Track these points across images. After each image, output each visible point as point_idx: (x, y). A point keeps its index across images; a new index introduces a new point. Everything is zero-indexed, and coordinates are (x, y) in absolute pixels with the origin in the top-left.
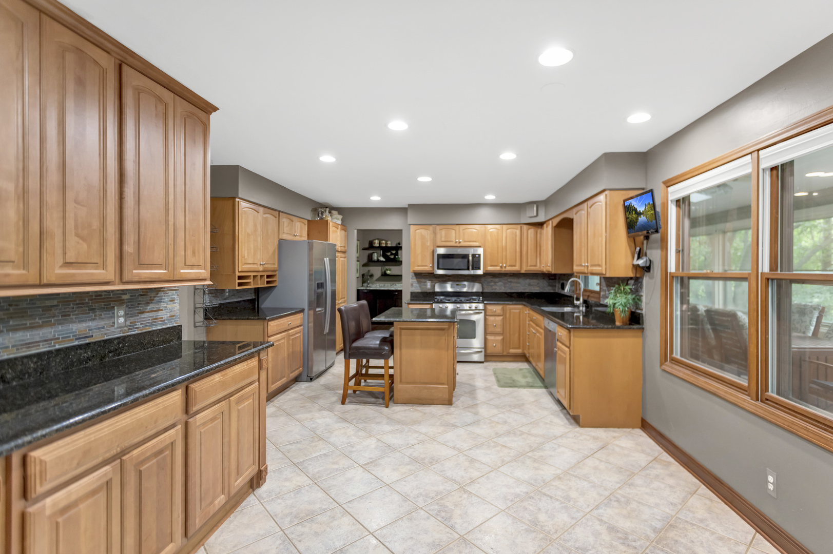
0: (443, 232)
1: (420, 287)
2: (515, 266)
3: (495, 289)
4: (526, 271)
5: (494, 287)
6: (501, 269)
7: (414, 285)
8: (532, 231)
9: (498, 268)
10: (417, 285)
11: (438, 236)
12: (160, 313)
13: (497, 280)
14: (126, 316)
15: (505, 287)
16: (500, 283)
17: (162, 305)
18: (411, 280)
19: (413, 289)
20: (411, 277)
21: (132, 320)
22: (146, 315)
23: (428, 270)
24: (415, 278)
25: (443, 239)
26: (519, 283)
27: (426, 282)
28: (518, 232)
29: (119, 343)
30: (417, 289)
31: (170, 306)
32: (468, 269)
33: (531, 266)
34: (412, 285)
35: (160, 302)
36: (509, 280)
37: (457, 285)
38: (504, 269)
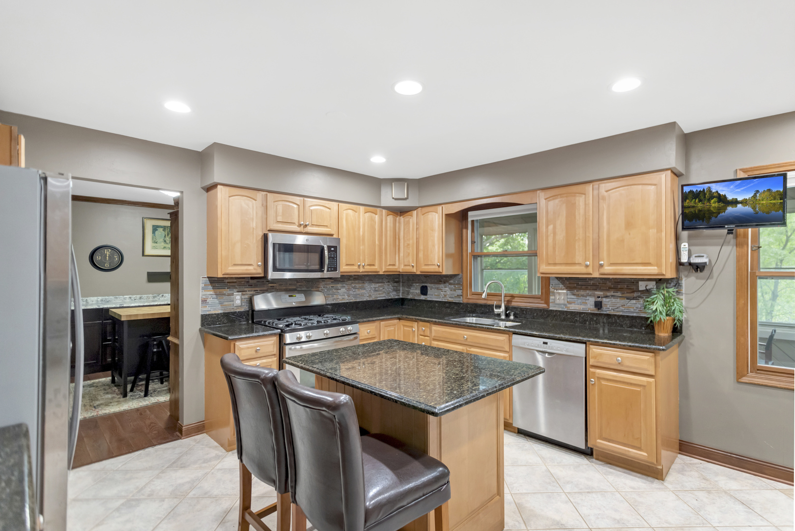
0: (280, 206)
1: (221, 303)
2: (374, 265)
4: (384, 272)
5: (335, 297)
6: (358, 270)
7: (210, 300)
8: (390, 218)
9: (355, 268)
10: (216, 301)
11: (271, 212)
13: (339, 286)
15: (349, 296)
16: (343, 290)
18: (202, 294)
19: (208, 308)
20: (202, 285)
23: (254, 271)
24: (210, 287)
25: (280, 219)
26: (364, 289)
27: (233, 294)
28: (377, 217)
30: (215, 308)
32: (321, 270)
33: (390, 265)
34: (204, 301)
36: (353, 285)
37: (290, 296)
38: (361, 270)
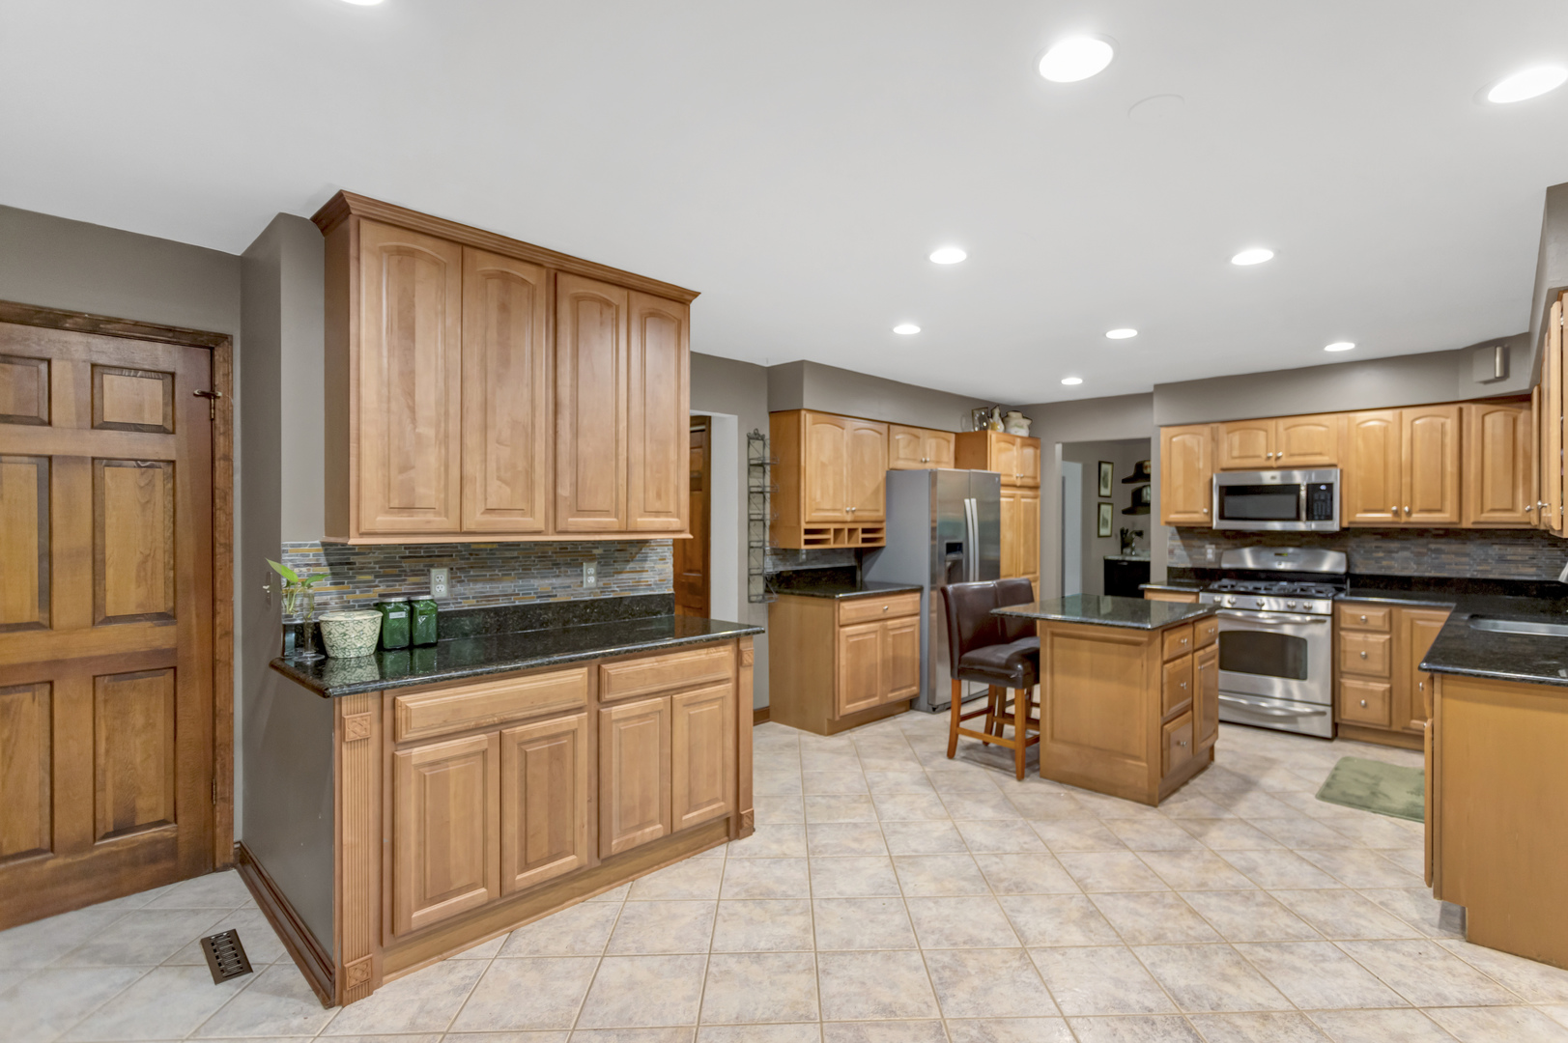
0: (1236, 438)
1: (1190, 556)
2: (1440, 511)
3: (1390, 568)
4: (1474, 523)
5: (1384, 563)
6: (1396, 519)
7: (1177, 552)
8: (1496, 421)
9: (1386, 516)
10: (1184, 553)
11: (1224, 447)
12: (644, 575)
13: (1394, 545)
14: (599, 575)
15: (1419, 564)
16: (1406, 554)
17: (648, 565)
18: (1169, 543)
19: (1175, 560)
20: (1169, 535)
21: (605, 580)
22: (624, 576)
23: (1200, 520)
24: (1177, 537)
25: (1236, 453)
26: (1467, 555)
27: (1203, 547)
28: (1451, 425)
29: (586, 607)
30: (1183, 562)
31: (659, 566)
32: (1298, 518)
33: (1494, 510)
34: (1171, 552)
35: (645, 560)
36: (1433, 546)
37: (1277, 554)
38: (1404, 519)
